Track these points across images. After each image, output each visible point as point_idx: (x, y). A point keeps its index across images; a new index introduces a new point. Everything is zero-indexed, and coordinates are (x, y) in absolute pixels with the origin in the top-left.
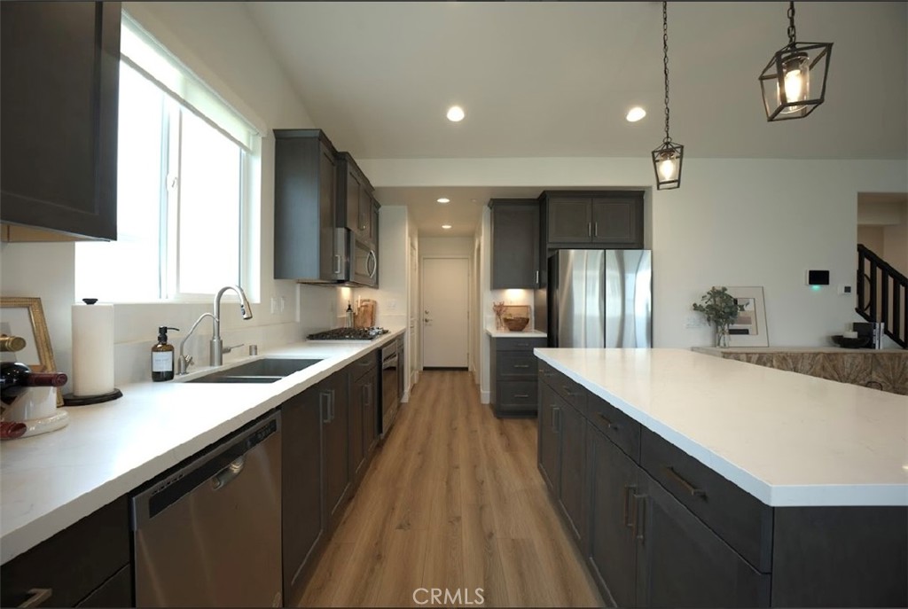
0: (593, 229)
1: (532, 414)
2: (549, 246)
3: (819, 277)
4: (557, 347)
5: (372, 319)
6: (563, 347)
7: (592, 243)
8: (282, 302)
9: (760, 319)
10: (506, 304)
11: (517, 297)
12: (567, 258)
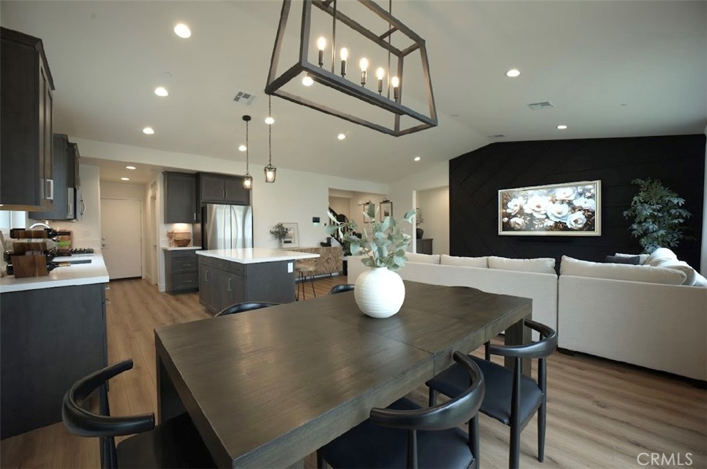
0: (225, 193)
1: (196, 290)
2: (201, 201)
3: (316, 220)
4: (207, 249)
6: (210, 249)
7: (225, 201)
9: (296, 237)
10: (175, 232)
11: (182, 228)
12: (211, 208)
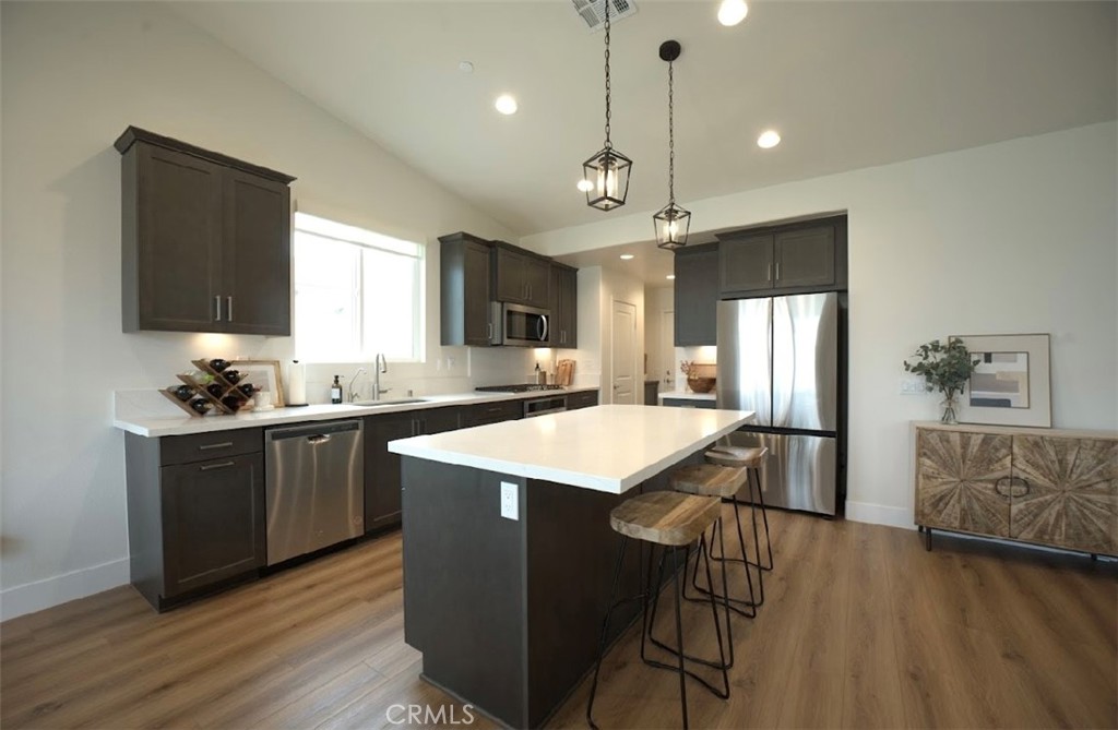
2: (722, 296)
5: (570, 376)
7: (774, 288)
8: (449, 362)
